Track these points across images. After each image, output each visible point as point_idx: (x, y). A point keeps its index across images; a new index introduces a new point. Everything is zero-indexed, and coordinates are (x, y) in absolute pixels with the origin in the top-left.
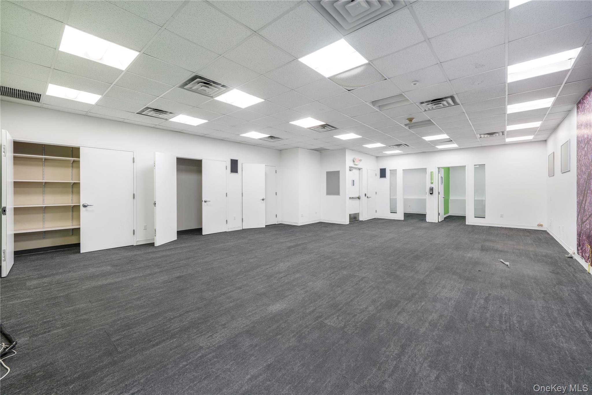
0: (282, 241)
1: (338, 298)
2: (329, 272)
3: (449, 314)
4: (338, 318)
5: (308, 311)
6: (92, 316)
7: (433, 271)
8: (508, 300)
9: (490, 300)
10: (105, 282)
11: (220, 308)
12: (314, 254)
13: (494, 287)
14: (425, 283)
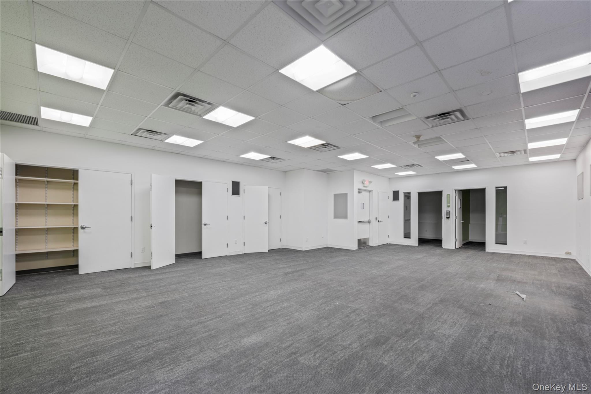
0: (281, 266)
1: (322, 332)
2: (320, 302)
3: (443, 355)
4: (314, 356)
5: (283, 346)
6: (64, 340)
7: (437, 303)
8: (516, 339)
9: (494, 339)
10: (90, 305)
11: (192, 338)
12: (311, 281)
13: (502, 324)
14: (423, 318)
